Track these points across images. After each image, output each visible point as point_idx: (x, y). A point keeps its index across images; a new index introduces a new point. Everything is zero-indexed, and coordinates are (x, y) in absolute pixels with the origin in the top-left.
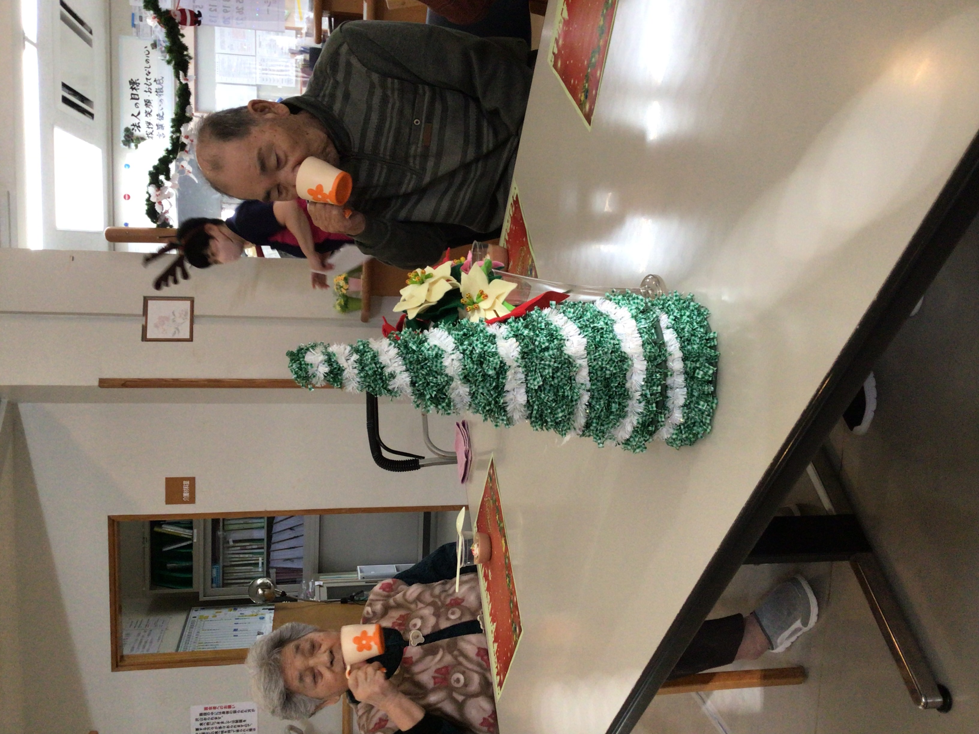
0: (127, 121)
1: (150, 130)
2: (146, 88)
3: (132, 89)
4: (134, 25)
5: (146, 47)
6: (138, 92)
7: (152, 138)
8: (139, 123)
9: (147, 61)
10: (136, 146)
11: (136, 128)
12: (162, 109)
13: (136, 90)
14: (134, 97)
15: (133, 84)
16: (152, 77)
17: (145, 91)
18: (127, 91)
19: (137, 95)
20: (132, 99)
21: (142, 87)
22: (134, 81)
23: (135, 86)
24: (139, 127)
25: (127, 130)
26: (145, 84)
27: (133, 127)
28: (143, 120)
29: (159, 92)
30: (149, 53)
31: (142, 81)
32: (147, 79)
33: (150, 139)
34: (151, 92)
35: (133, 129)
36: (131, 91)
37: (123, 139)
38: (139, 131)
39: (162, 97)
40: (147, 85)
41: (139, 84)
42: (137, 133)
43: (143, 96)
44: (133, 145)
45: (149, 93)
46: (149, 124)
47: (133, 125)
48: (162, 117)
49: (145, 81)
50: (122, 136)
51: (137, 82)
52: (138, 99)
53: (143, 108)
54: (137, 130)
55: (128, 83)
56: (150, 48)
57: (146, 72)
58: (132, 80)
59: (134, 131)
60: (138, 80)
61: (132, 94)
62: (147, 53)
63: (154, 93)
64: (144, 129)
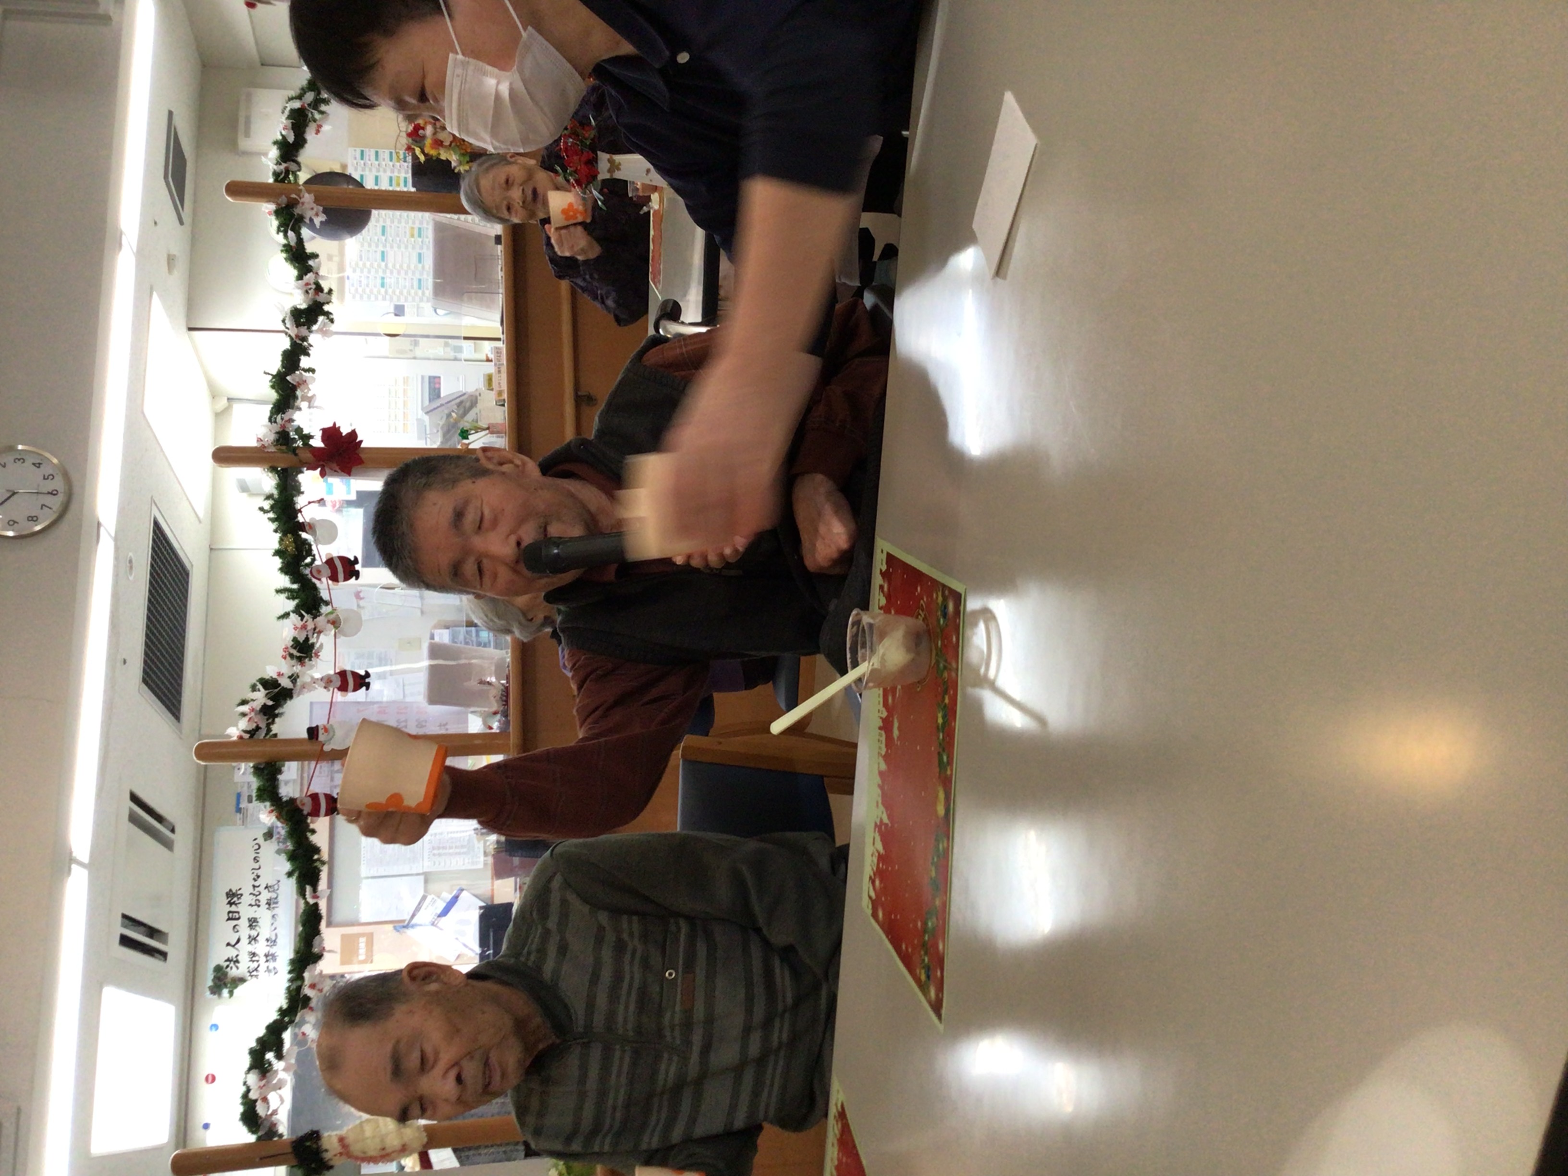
0: (218, 955)
1: (255, 965)
2: (252, 900)
3: (230, 904)
4: (239, 810)
5: (255, 839)
6: (240, 908)
7: (256, 976)
8: (237, 956)
9: (256, 860)
10: (231, 993)
11: (232, 964)
12: (275, 929)
13: (236, 904)
14: (232, 917)
15: (233, 897)
16: (262, 882)
17: (251, 905)
18: (221, 907)
19: (238, 912)
20: (229, 919)
21: (247, 899)
22: (234, 891)
23: (235, 899)
24: (237, 961)
25: (218, 969)
26: (251, 894)
27: (228, 963)
28: (244, 950)
29: (272, 904)
30: (259, 848)
31: (247, 890)
32: (254, 886)
33: (254, 979)
34: (259, 906)
35: (227, 966)
36: (228, 908)
37: (210, 983)
38: (237, 968)
39: (276, 911)
40: (254, 895)
41: (242, 895)
42: (233, 972)
43: (245, 911)
44: (225, 992)
45: (256, 907)
46: (254, 954)
47: (228, 960)
48: (275, 941)
49: (251, 890)
50: (209, 979)
51: (239, 892)
52: (239, 919)
53: (245, 931)
54: (234, 969)
55: (225, 897)
56: (261, 840)
57: (254, 876)
58: (231, 890)
59: (229, 969)
60: (240, 889)
61: (229, 912)
62: (257, 847)
63: (264, 906)
64: (245, 964)
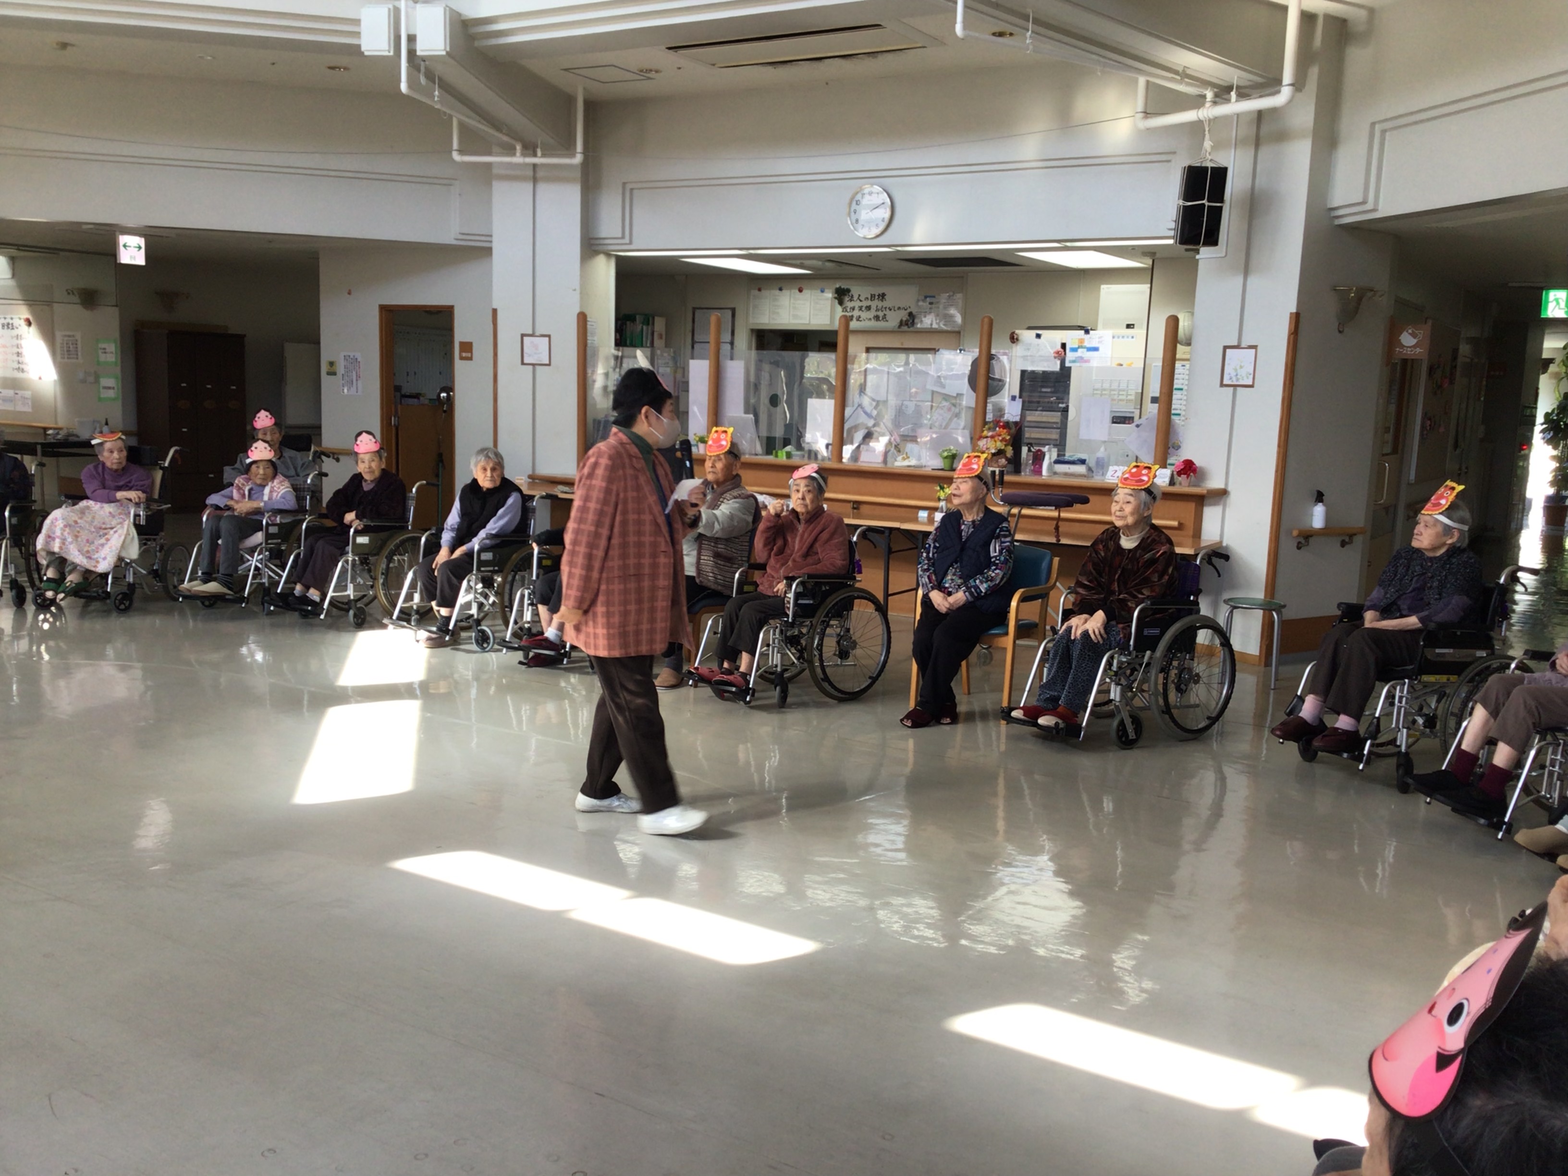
0: (855, 290)
2: (880, 306)
4: (926, 297)
6: (876, 301)
9: (899, 308)
10: (836, 298)
12: (866, 320)
13: (878, 299)
14: (873, 297)
15: (882, 296)
16: (888, 312)
17: (877, 306)
18: (877, 291)
20: (871, 295)
21: (880, 304)
25: (848, 291)
26: (882, 306)
27: (852, 295)
28: (857, 304)
29: (877, 318)
31: (886, 304)
32: (886, 308)
33: (841, 311)
35: (849, 295)
36: (877, 294)
40: (882, 308)
41: (883, 301)
42: (847, 299)
43: (874, 304)
45: (876, 309)
46: (853, 309)
48: (860, 320)
50: (844, 285)
51: (885, 300)
52: (871, 300)
53: (865, 304)
54: (849, 299)
55: (883, 292)
56: (909, 310)
57: (891, 307)
58: (886, 295)
63: (875, 314)
64: (850, 305)
